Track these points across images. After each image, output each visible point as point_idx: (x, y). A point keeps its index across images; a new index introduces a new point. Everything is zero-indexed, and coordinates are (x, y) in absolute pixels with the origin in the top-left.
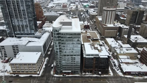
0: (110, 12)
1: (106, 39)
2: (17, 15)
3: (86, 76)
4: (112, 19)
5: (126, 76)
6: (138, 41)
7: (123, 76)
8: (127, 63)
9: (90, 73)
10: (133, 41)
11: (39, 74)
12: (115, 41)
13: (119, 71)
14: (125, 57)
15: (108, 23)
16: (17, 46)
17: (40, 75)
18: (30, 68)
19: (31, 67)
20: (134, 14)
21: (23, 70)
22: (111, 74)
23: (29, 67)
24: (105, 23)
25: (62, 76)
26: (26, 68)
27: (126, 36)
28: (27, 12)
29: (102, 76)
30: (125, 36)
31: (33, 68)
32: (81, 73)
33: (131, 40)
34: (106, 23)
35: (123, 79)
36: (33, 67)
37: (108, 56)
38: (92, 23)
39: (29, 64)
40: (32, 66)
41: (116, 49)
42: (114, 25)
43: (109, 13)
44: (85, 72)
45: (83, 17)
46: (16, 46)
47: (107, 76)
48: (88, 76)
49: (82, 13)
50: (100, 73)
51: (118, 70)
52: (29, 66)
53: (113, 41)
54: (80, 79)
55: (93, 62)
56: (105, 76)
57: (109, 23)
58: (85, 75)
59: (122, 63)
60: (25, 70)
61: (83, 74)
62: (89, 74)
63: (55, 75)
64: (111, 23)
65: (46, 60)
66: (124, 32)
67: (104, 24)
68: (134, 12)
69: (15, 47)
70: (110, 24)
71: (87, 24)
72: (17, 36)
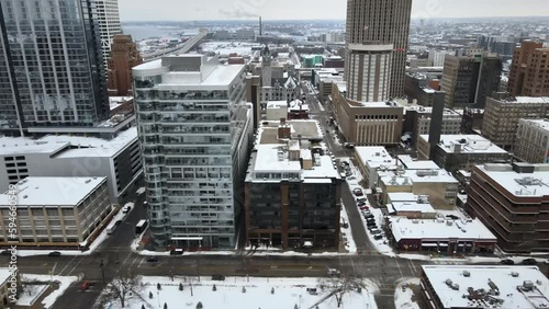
0: (370, 58)
1: (357, 148)
2: (32, 55)
3: (257, 254)
4: (381, 82)
5: (402, 256)
6: (467, 150)
7: (392, 254)
8: (415, 215)
9: (274, 245)
10: (448, 151)
11: (87, 248)
12: (387, 153)
13: (381, 241)
14: (411, 196)
15: (367, 95)
16: (23, 158)
17: (88, 252)
18: (55, 227)
19: (58, 223)
20: (466, 71)
21: (30, 232)
22: (352, 248)
23: (51, 222)
24: (355, 96)
25: (167, 253)
26: (39, 227)
27: (426, 137)
28: (68, 46)
29: (314, 254)
30: (423, 136)
31: (67, 227)
32: (242, 246)
33: (442, 146)
34: (359, 98)
35: (391, 264)
36: (66, 223)
37: (333, 179)
38: (323, 109)
39: (52, 210)
40: (60, 217)
41: (380, 173)
42: (388, 104)
43: (370, 61)
44: (255, 243)
45: (290, 85)
46: (18, 158)
47: (335, 254)
48: (263, 254)
49: (285, 75)
50: (308, 243)
51: (377, 238)
52: (52, 218)
53: (378, 154)
54: (232, 263)
55: (280, 202)
56: (326, 254)
57: (371, 98)
58: (255, 251)
59: (394, 214)
60: (38, 232)
61: (248, 248)
62: (270, 249)
63: (146, 252)
64: (380, 97)
65: (125, 208)
66: (424, 126)
67: (355, 100)
68: (462, 62)
69: (15, 161)
70: (375, 100)
71: (297, 108)
72: (30, 130)
